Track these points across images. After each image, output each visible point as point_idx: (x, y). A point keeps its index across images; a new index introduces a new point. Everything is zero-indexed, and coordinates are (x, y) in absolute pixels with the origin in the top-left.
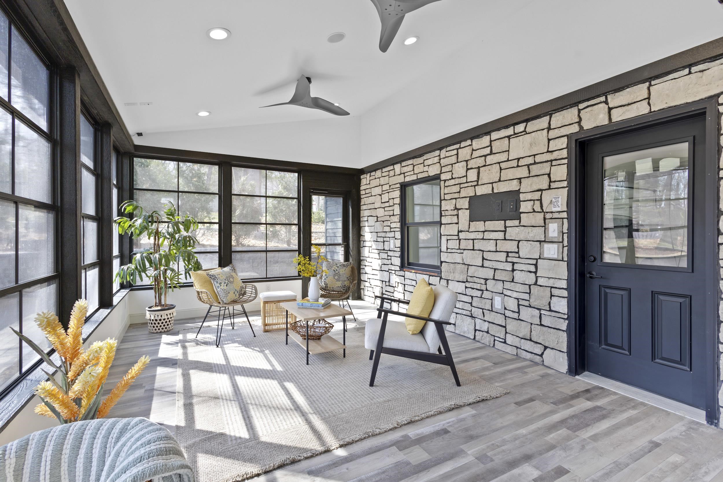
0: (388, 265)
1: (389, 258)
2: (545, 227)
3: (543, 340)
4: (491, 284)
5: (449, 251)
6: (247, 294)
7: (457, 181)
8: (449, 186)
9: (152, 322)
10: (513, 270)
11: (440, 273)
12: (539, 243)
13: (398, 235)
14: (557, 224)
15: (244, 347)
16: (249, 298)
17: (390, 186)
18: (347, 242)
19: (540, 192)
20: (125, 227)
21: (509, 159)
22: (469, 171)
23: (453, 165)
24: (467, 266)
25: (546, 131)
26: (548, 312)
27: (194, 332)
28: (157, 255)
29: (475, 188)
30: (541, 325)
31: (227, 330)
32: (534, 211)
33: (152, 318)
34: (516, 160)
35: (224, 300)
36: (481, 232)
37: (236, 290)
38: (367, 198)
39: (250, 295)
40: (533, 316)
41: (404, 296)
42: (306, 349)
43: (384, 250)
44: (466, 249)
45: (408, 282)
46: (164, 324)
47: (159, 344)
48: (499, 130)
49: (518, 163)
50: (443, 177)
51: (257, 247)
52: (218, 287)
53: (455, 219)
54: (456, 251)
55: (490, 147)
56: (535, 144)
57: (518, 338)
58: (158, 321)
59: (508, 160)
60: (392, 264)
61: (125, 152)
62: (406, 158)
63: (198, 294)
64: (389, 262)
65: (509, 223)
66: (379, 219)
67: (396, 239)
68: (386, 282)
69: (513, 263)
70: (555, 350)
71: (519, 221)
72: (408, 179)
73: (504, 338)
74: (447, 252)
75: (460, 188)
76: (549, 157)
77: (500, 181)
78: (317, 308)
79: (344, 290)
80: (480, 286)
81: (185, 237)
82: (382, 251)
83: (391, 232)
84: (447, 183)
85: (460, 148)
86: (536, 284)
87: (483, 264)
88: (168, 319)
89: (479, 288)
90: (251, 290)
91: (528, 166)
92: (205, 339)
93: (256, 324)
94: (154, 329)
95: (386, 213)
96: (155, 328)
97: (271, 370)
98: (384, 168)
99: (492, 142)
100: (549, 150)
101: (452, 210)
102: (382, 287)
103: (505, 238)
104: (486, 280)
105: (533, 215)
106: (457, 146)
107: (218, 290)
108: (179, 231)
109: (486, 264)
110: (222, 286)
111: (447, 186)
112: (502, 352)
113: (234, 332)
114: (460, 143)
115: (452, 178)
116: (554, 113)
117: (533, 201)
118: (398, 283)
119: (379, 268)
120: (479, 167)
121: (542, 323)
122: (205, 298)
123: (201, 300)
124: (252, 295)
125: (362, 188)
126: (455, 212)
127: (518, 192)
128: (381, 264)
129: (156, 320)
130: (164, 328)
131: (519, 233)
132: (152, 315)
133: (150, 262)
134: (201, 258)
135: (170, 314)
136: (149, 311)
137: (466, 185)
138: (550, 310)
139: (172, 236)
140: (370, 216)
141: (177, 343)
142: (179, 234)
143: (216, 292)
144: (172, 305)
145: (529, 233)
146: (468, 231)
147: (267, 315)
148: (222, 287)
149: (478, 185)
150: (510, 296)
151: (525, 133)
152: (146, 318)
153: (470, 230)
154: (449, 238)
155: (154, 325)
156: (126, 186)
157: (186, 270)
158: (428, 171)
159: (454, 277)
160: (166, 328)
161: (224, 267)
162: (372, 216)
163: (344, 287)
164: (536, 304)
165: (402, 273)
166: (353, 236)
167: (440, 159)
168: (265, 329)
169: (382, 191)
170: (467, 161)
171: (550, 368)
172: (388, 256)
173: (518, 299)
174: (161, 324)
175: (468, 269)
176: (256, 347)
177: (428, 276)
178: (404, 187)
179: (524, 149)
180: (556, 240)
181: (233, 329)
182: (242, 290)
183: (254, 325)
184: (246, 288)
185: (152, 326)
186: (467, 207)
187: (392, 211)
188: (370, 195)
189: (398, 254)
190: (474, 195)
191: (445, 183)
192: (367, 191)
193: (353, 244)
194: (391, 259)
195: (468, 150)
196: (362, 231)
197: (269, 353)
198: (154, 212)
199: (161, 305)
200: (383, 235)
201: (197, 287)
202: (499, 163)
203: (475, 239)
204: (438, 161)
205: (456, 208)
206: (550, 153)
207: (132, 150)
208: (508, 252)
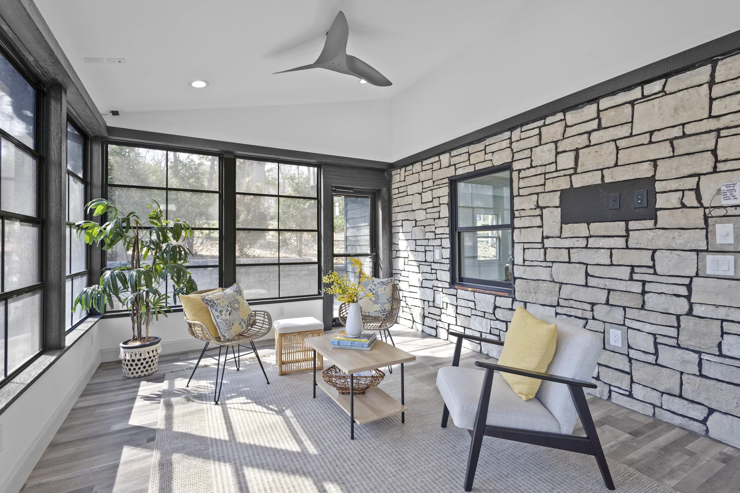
0: (432, 280)
1: (434, 271)
2: (707, 228)
3: (706, 399)
4: (600, 312)
5: (527, 263)
6: (257, 324)
7: (540, 170)
8: (526, 177)
9: (128, 363)
10: (644, 292)
11: (513, 292)
12: (694, 253)
13: (447, 243)
14: (732, 224)
15: (254, 404)
16: (260, 329)
17: (434, 182)
18: (376, 252)
19: (696, 179)
20: (93, 234)
21: (633, 134)
22: (559, 156)
23: (533, 149)
24: (558, 285)
25: (706, 87)
26: (717, 357)
27: (184, 377)
28: (134, 273)
29: (571, 178)
30: (701, 375)
31: (230, 372)
32: (684, 206)
33: (128, 358)
34: (648, 135)
35: (226, 335)
36: (582, 237)
37: (242, 320)
38: (401, 198)
39: (261, 325)
40: (684, 362)
41: (456, 320)
42: (350, 415)
43: (426, 261)
44: (556, 262)
45: (461, 302)
46: (144, 365)
47: (133, 399)
48: (615, 95)
49: (651, 138)
50: (516, 166)
51: (263, 257)
52: (218, 316)
53: (537, 221)
54: (539, 264)
55: (597, 120)
56: (684, 108)
57: (655, 391)
58: (136, 362)
59: (631, 135)
60: (437, 279)
61: (95, 137)
62: (458, 145)
63: (190, 327)
64: (433, 277)
65: (633, 225)
66: (418, 224)
67: (443, 248)
68: (429, 301)
69: (644, 283)
70: (730, 417)
71: (653, 221)
72: (460, 172)
73: (628, 389)
74: (524, 265)
75: (545, 179)
76: (713, 124)
77: (616, 165)
78: (360, 348)
79: (383, 315)
80: (583, 313)
81: (174, 248)
82: (423, 263)
83: (436, 239)
84: (523, 174)
85: (545, 125)
86: (690, 313)
87: (586, 283)
88: (150, 358)
89: (580, 316)
90: (262, 319)
91: (671, 141)
92: (200, 390)
93: (268, 362)
94: (130, 372)
95: (429, 216)
96: (132, 371)
97: (298, 453)
98: (425, 159)
99: (601, 113)
100: (713, 114)
101: (531, 209)
102: (423, 308)
103: (627, 245)
104: (593, 304)
105: (682, 211)
106: (540, 123)
107: (218, 320)
108: (166, 239)
109: (592, 282)
110: (224, 315)
111: (523, 178)
112: (627, 411)
113: (239, 376)
114: (545, 119)
115: (532, 167)
116: (722, 59)
117: (681, 193)
118: (447, 304)
119: (418, 284)
120: (577, 148)
121: (704, 373)
122: (199, 333)
123: (194, 335)
124: (264, 326)
125: (394, 186)
126: (538, 212)
127: (652, 180)
128: (421, 279)
129: (133, 361)
130: (144, 370)
131: (653, 239)
132: (127, 355)
133: (124, 282)
134: (195, 275)
135: (153, 351)
136: (123, 348)
137: (555, 174)
138: (721, 355)
139: (157, 245)
140: (405, 220)
141: (159, 396)
142: (166, 244)
143: (215, 323)
144: (156, 338)
145: (674, 238)
146: (560, 237)
147: (283, 352)
148: (223, 317)
149: (575, 173)
150: (639, 330)
151: (664, 93)
152: (120, 357)
153: (563, 235)
154: (526, 246)
155: (130, 367)
156: (97, 179)
157: (175, 291)
158: (491, 160)
159: (537, 299)
160: (147, 371)
161: (227, 286)
162: (408, 220)
163: (383, 312)
164: (692, 344)
165: (453, 291)
166: (383, 244)
167: (511, 143)
168: (281, 371)
169: (423, 189)
170: (556, 142)
171: (720, 442)
172: (432, 269)
173: (654, 335)
174: (139, 366)
175: (560, 289)
176: (272, 404)
177: (493, 297)
178: (453, 182)
179: (662, 117)
180: (731, 249)
181: (238, 370)
182: (250, 319)
183: (265, 362)
184: (255, 316)
185: (128, 368)
186: (558, 204)
187: (438, 213)
188: (405, 194)
189: (447, 267)
190: (568, 186)
191: (519, 174)
192: (401, 190)
193: (384, 255)
194: (436, 273)
195: (559, 127)
196: (395, 239)
197: (292, 415)
198: (131, 213)
199: (141, 338)
200: (425, 243)
201: (188, 316)
202: (615, 141)
203: (573, 248)
204: (509, 145)
205: (538, 206)
206: (715, 120)
207: (105, 134)
208: (633, 267)
